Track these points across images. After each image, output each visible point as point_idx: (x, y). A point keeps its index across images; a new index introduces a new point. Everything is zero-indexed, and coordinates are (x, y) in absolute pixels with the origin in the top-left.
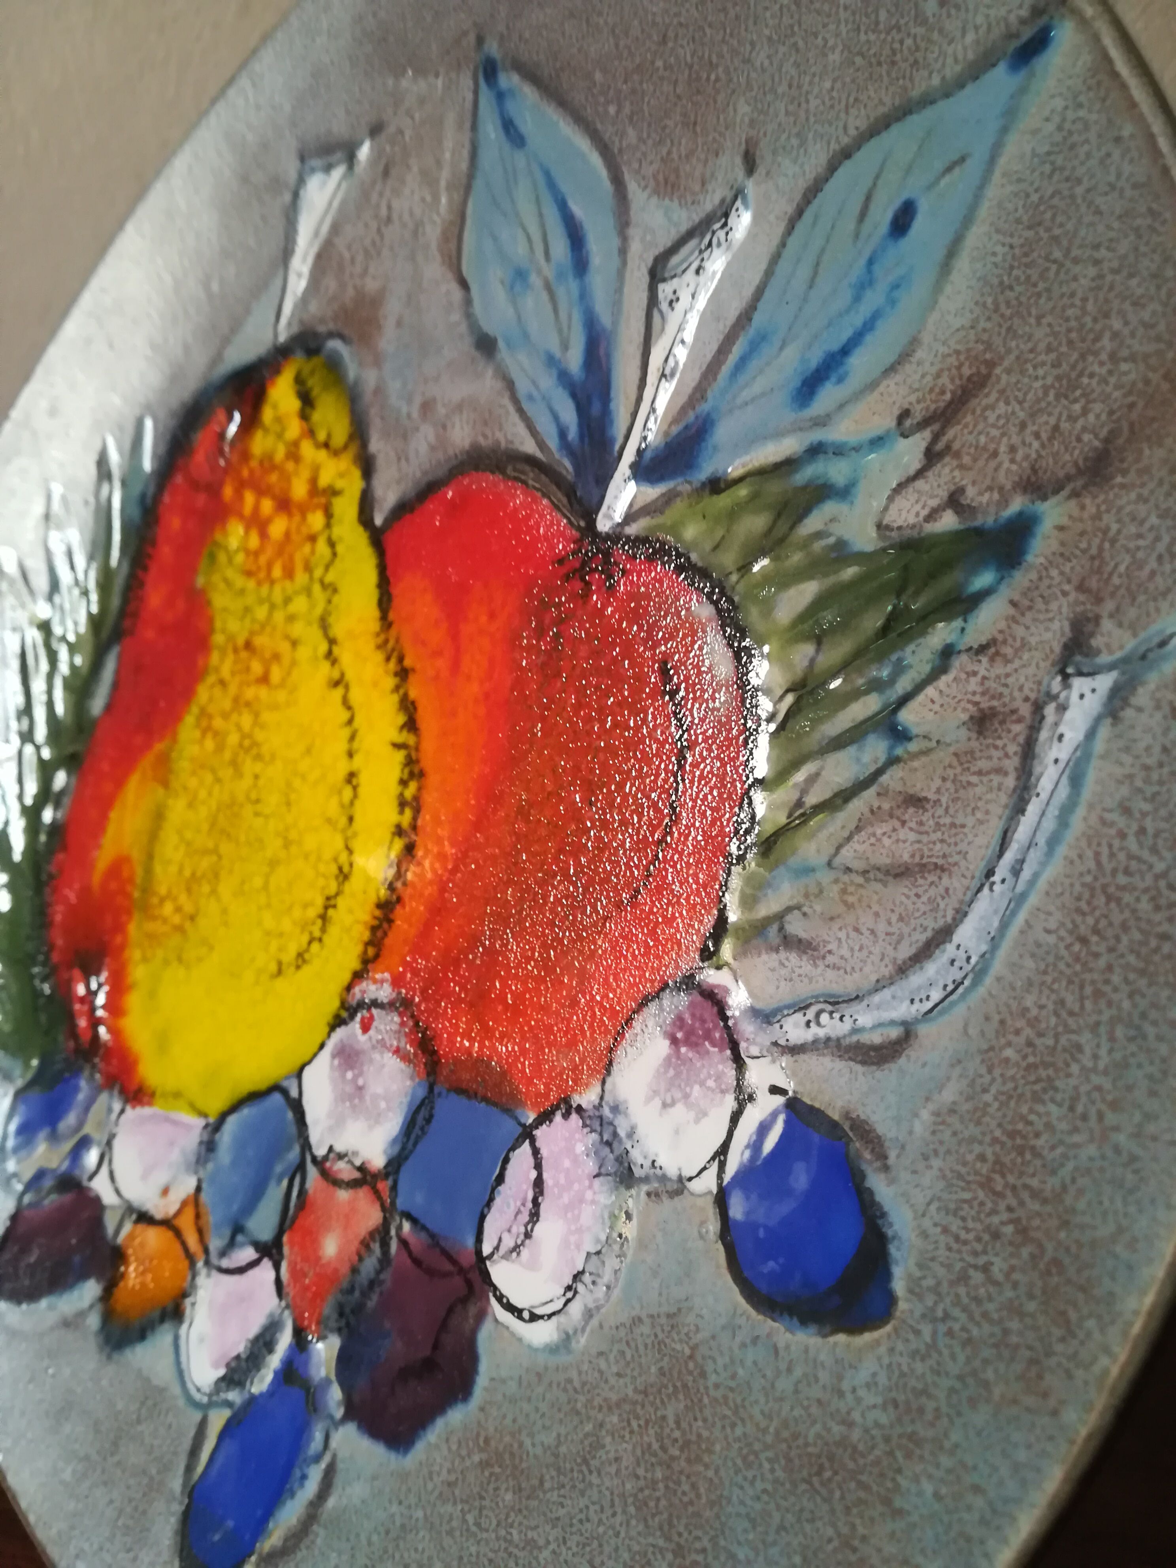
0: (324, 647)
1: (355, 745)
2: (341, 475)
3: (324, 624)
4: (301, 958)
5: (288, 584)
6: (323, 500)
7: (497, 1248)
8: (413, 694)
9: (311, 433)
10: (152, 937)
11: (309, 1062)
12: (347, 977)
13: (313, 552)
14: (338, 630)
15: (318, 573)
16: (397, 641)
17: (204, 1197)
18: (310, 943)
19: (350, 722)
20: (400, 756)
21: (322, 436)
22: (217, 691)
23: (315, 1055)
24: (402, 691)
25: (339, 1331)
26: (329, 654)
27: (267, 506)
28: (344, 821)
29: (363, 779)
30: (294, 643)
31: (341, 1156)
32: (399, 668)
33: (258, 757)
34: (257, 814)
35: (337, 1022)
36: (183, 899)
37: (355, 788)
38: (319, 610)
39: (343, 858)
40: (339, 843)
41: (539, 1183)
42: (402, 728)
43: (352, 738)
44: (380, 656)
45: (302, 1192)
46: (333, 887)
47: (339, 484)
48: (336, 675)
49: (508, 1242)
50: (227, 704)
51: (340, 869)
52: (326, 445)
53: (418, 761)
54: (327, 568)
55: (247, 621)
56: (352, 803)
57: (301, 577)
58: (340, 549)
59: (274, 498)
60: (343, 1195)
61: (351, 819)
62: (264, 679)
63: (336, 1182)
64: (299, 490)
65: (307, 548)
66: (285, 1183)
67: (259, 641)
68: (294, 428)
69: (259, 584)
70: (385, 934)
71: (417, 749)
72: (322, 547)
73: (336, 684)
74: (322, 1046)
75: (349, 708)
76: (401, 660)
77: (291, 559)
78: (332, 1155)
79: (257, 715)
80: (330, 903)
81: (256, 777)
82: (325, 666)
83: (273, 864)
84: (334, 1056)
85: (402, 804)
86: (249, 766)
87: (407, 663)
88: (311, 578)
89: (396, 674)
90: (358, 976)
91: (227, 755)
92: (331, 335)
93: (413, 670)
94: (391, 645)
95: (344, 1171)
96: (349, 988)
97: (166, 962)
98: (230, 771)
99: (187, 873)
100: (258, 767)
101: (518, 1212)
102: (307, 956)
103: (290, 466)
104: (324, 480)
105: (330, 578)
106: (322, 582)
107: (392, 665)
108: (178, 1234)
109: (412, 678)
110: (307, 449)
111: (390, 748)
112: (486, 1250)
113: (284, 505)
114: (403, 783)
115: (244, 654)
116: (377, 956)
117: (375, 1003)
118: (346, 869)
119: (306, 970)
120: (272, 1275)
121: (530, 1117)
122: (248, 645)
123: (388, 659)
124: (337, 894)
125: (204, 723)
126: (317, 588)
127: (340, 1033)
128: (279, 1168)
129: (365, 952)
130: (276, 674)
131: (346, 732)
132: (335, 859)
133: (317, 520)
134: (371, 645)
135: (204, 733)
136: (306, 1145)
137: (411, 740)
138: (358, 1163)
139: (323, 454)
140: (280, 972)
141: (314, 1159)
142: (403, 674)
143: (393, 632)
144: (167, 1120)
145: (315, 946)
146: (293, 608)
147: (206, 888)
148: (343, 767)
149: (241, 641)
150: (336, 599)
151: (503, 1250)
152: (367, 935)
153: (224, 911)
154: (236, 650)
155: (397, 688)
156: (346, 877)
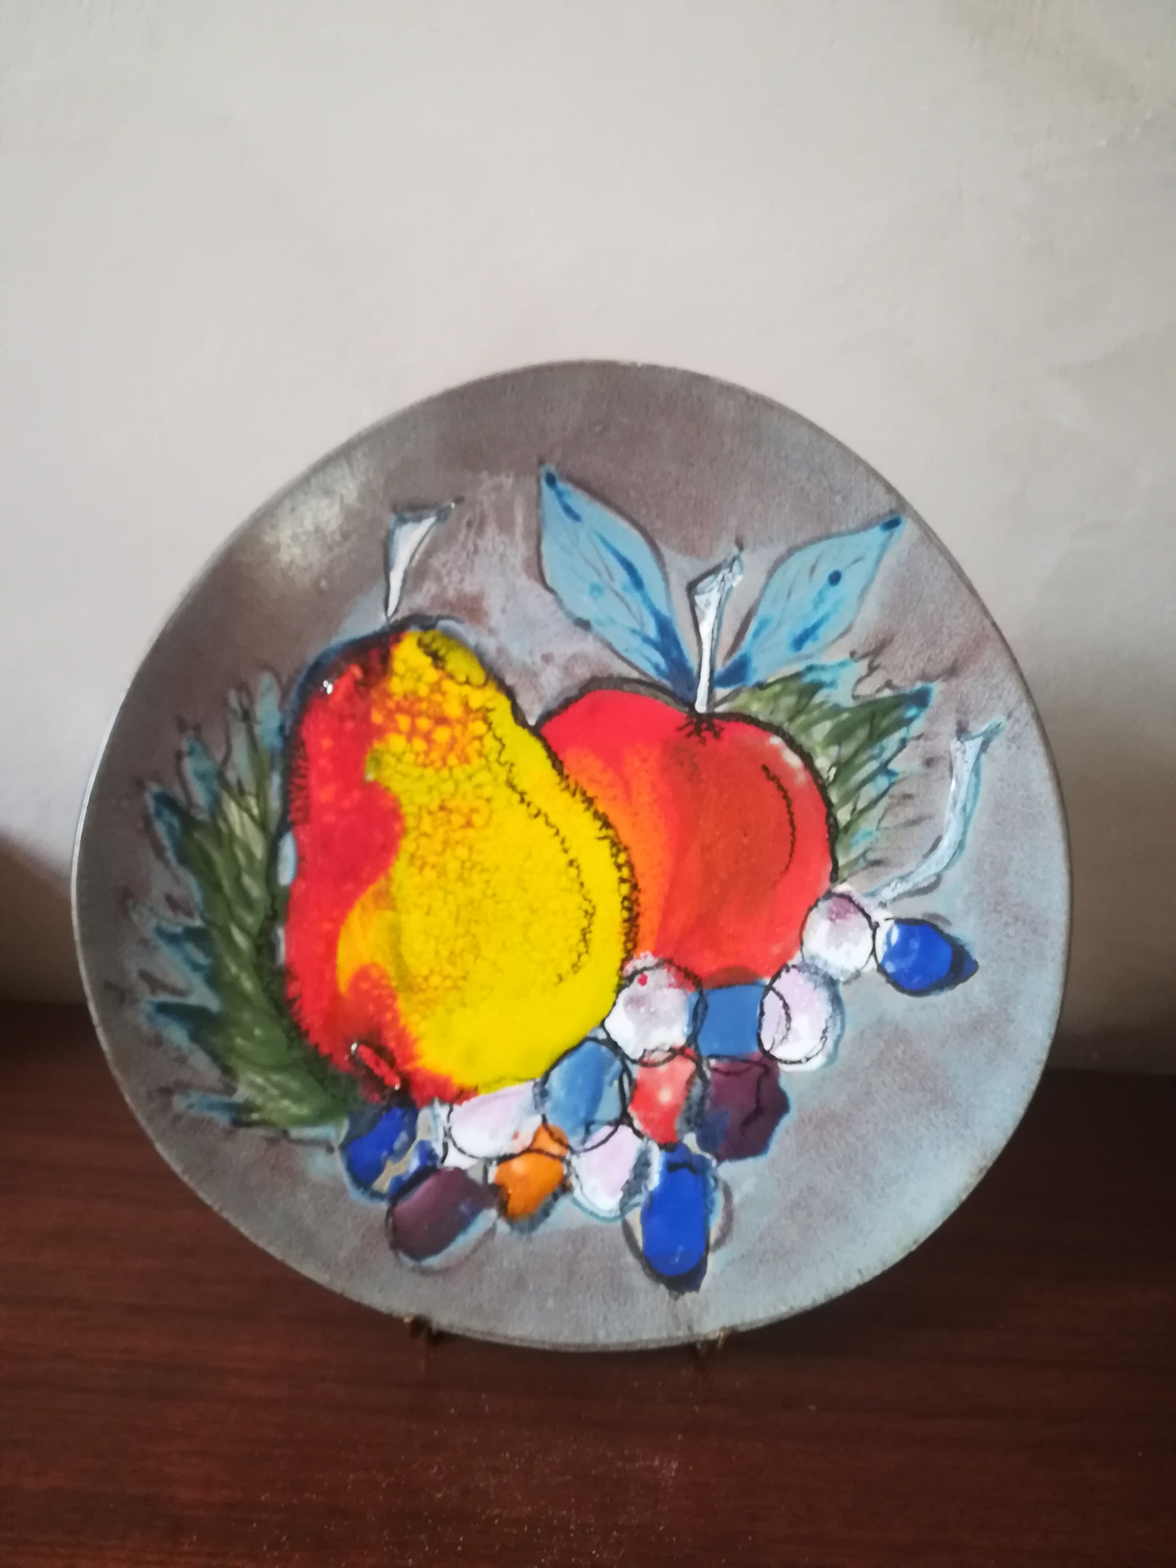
0: (517, 797)
1: (567, 845)
2: (490, 699)
3: (512, 786)
4: (575, 967)
5: (466, 766)
6: (480, 715)
7: (773, 1043)
8: (601, 809)
9: (451, 677)
10: (429, 1003)
11: (608, 1015)
12: (618, 964)
13: (483, 746)
14: (522, 786)
15: (493, 757)
16: (577, 784)
17: (551, 1122)
18: (579, 956)
19: (557, 833)
20: (607, 843)
21: (462, 678)
22: (423, 841)
23: (610, 1012)
24: (592, 810)
25: (691, 1130)
26: (522, 800)
27: (424, 723)
28: (576, 887)
29: (582, 861)
30: (489, 800)
31: (653, 1051)
32: (584, 798)
33: (483, 871)
34: (497, 903)
35: (620, 989)
36: (448, 969)
37: (578, 867)
38: (503, 777)
39: (586, 906)
40: (578, 899)
41: (786, 1006)
42: (601, 829)
43: (563, 842)
44: (566, 795)
45: (631, 1081)
46: (585, 923)
47: (490, 705)
48: (533, 811)
49: (779, 1037)
50: (438, 846)
51: (586, 912)
52: (467, 682)
53: (620, 843)
54: (500, 753)
55: (435, 794)
56: (578, 875)
57: (477, 762)
58: (505, 741)
59: (429, 717)
60: (663, 1069)
61: (582, 884)
62: (469, 824)
63: (654, 1065)
64: (453, 710)
65: (476, 744)
66: (616, 1083)
67: (450, 804)
68: (432, 675)
69: (438, 770)
70: (637, 934)
71: (617, 835)
72: (489, 741)
73: (537, 816)
74: (614, 1004)
75: (553, 827)
76: (584, 793)
77: (463, 750)
78: (646, 1054)
79: (471, 848)
80: (585, 932)
81: (487, 882)
82: (524, 807)
83: (527, 925)
84: (626, 1005)
85: (619, 867)
86: (476, 877)
87: (590, 794)
88: (487, 760)
89: (583, 802)
90: (625, 961)
91: (452, 876)
92: (440, 617)
93: (596, 797)
94: (572, 787)
95: (658, 1056)
96: (622, 968)
97: (450, 1012)
98: (460, 885)
99: (445, 953)
100: (486, 876)
101: (779, 1023)
102: (580, 964)
103: (438, 697)
104: (475, 703)
105: (503, 759)
106: (498, 761)
107: (578, 796)
108: (540, 1151)
109: (596, 802)
110: (447, 685)
111: (597, 840)
112: (767, 1047)
113: (442, 720)
114: (615, 856)
115: (441, 814)
116: (635, 946)
117: (645, 969)
118: (590, 910)
119: (582, 973)
120: (630, 1130)
121: (767, 981)
122: (442, 808)
123: (574, 794)
124: (589, 925)
125: (419, 863)
126: (495, 766)
127: (625, 993)
128: (607, 1079)
129: (625, 947)
130: (477, 820)
131: (557, 840)
132: (580, 908)
133: (479, 727)
134: (558, 788)
135: (421, 868)
136: (624, 1057)
137: (610, 833)
138: (667, 1048)
139: (467, 689)
140: (561, 979)
141: (634, 1062)
142: (589, 801)
143: (571, 781)
144: (496, 1097)
145: (584, 957)
146: (476, 780)
147: (469, 957)
148: (564, 859)
149: (434, 806)
150: (514, 770)
151: (777, 1042)
152: (623, 938)
153: (494, 964)
154: (430, 813)
155: (588, 809)
156: (592, 915)
